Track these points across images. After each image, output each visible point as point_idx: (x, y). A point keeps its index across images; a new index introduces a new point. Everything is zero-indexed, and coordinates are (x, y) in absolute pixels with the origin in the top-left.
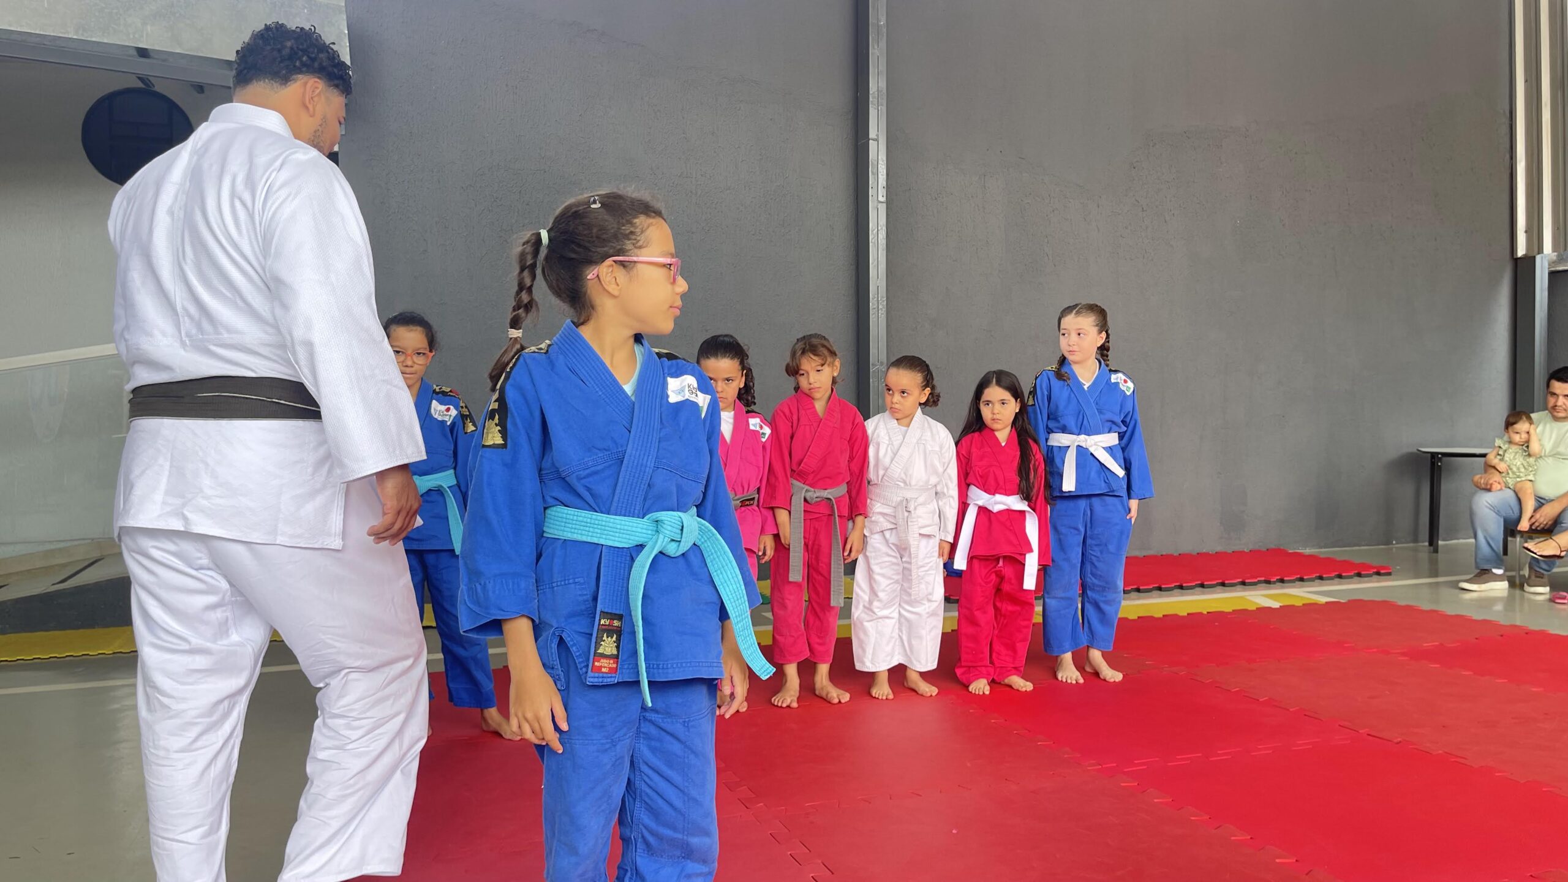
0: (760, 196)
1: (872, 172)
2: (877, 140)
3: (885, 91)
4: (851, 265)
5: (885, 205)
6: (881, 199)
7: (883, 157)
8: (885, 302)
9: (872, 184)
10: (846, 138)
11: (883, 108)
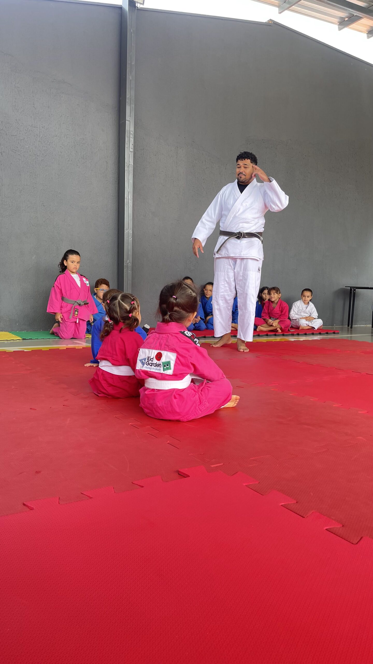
0: (72, 142)
1: (127, 137)
2: (129, 121)
3: (134, 98)
4: (116, 182)
5: (133, 153)
6: (131, 150)
7: (132, 129)
8: (132, 200)
9: (127, 142)
10: (114, 120)
11: (133, 106)
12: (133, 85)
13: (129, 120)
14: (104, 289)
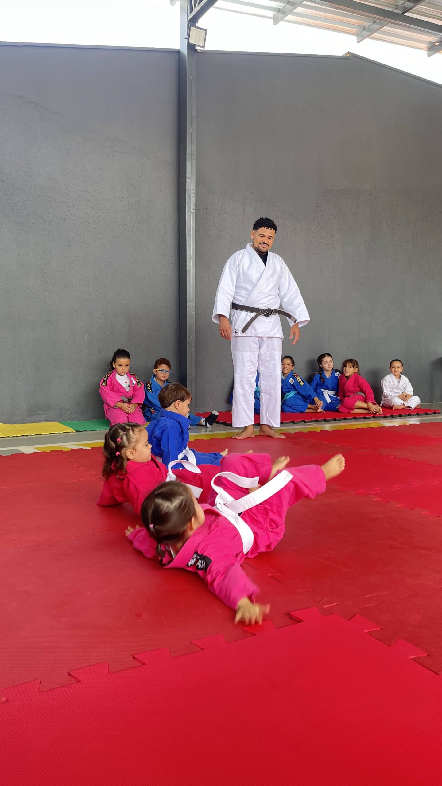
0: (126, 205)
1: (188, 197)
3: (195, 152)
4: (176, 247)
5: (194, 214)
6: (193, 211)
7: (193, 188)
8: (195, 267)
9: (188, 202)
10: (173, 178)
11: (194, 161)
12: (194, 139)
13: (190, 177)
14: (165, 370)
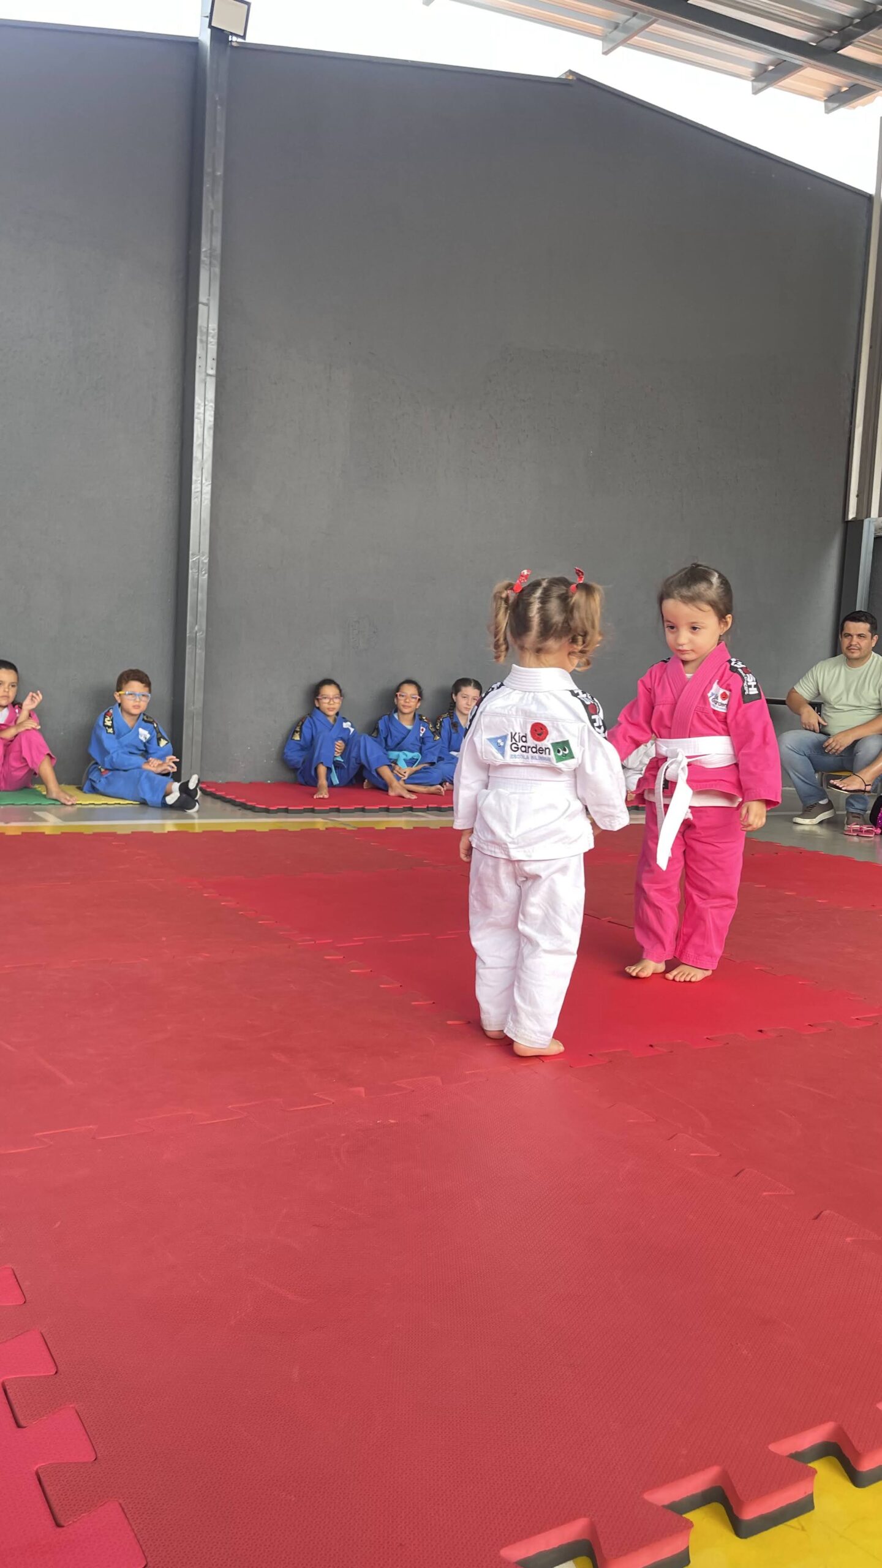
0: (69, 351)
1: (201, 341)
2: (207, 305)
3: (218, 251)
5: (213, 380)
6: (212, 372)
7: (213, 326)
8: (210, 487)
9: (199, 354)
11: (217, 270)
12: (218, 223)
13: (207, 302)
14: (138, 693)
